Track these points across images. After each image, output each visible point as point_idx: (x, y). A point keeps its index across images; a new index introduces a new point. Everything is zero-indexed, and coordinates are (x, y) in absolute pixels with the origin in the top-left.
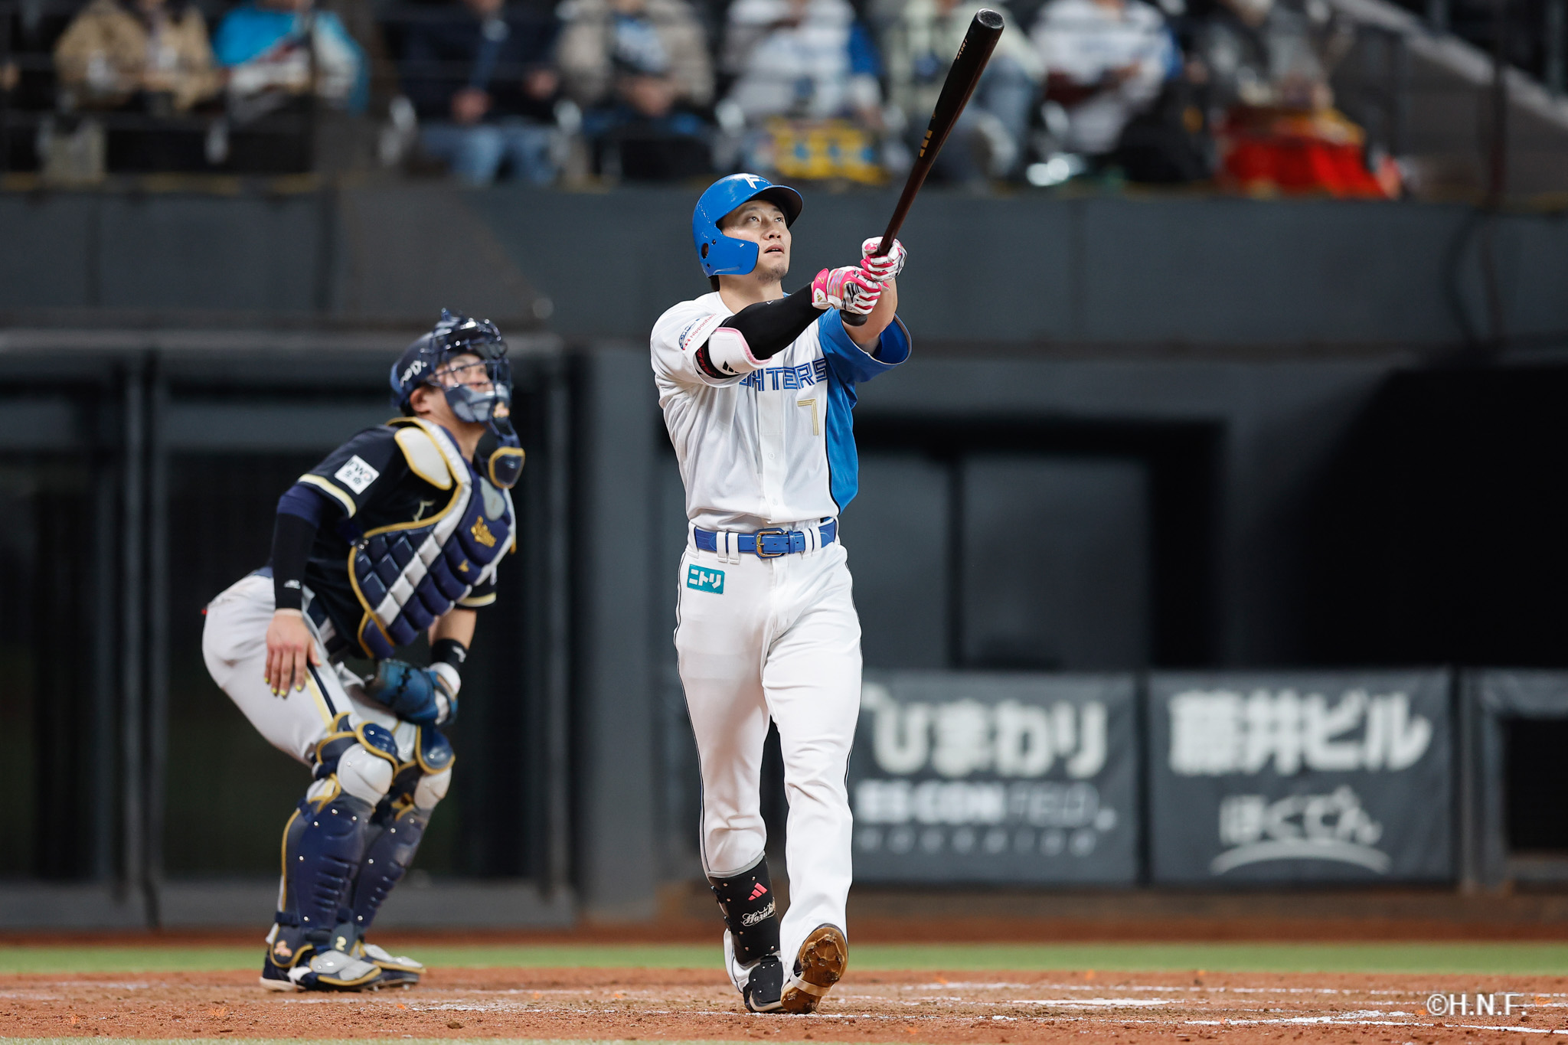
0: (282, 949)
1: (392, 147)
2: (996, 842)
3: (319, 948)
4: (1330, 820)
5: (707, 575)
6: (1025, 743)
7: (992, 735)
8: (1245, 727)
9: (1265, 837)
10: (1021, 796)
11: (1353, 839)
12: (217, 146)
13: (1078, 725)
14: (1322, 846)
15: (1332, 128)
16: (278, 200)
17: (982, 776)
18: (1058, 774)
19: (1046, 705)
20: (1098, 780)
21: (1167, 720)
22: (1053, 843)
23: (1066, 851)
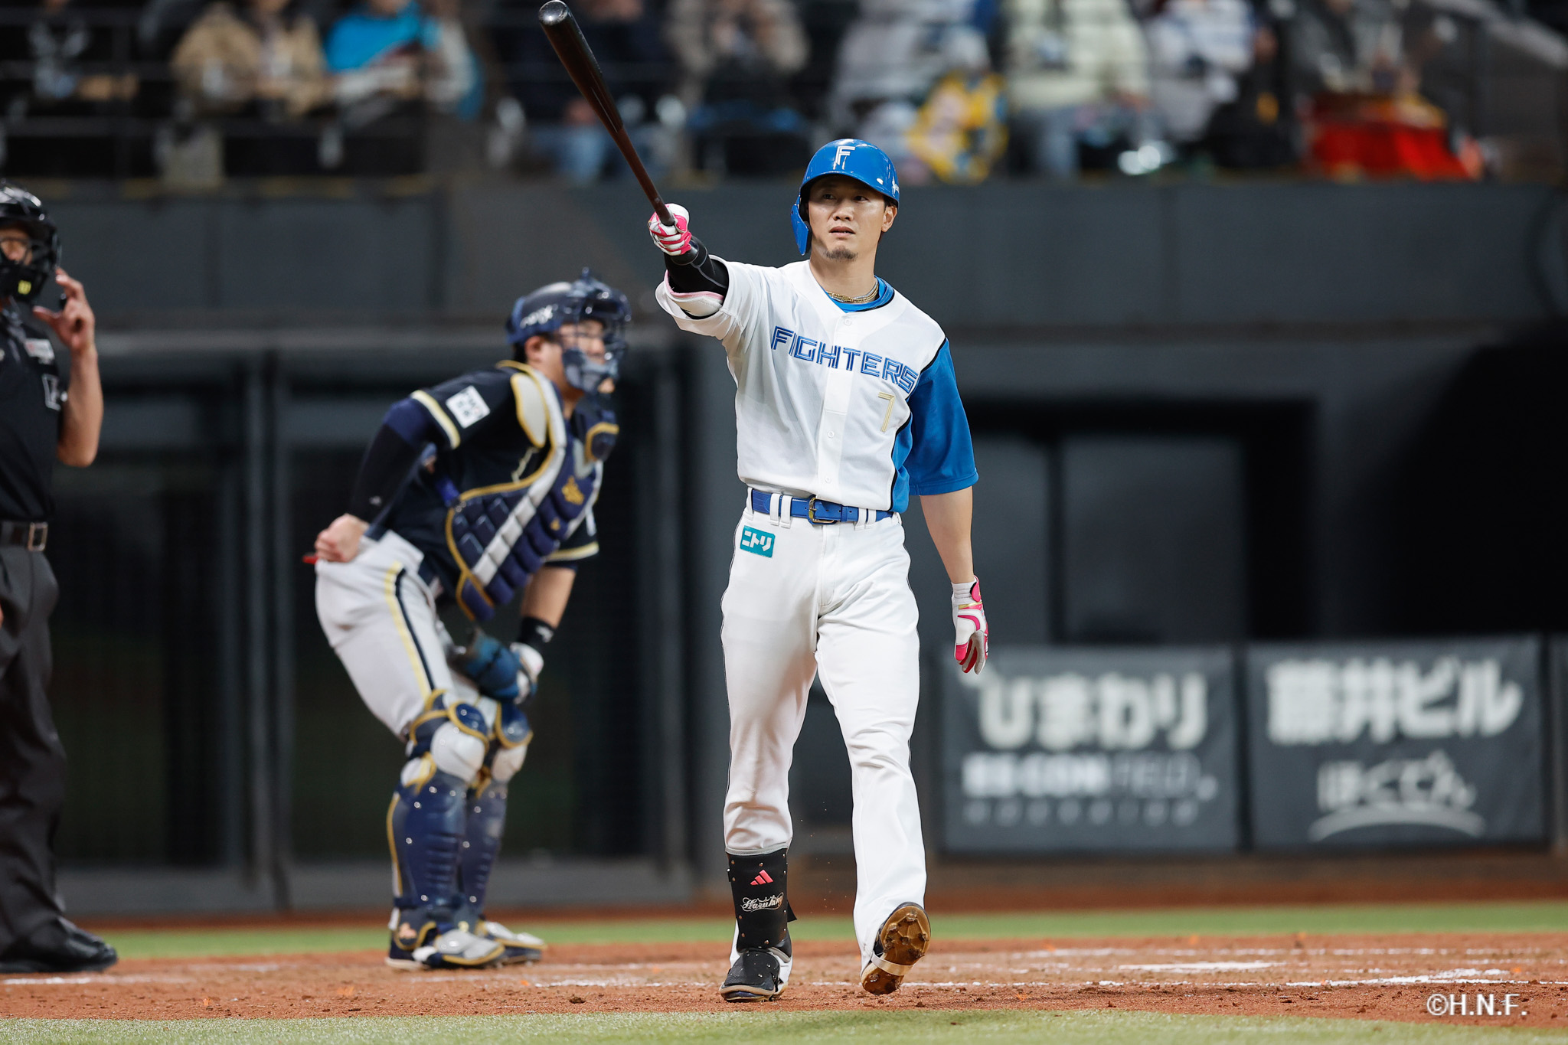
0: (407, 932)
1: (500, 147)
2: (1100, 813)
3: (442, 927)
4: (1426, 785)
5: (759, 538)
6: (1127, 715)
7: (1095, 708)
8: (1340, 696)
9: (1362, 802)
10: (1125, 768)
11: (1448, 802)
12: (331, 150)
13: (1179, 698)
14: (1418, 810)
15: (1414, 112)
16: (391, 203)
17: (1087, 748)
18: (1160, 744)
19: (1147, 678)
20: (1200, 751)
21: (1264, 691)
22: (1155, 813)
23: (1169, 822)
